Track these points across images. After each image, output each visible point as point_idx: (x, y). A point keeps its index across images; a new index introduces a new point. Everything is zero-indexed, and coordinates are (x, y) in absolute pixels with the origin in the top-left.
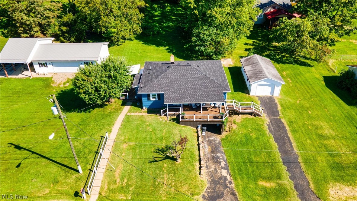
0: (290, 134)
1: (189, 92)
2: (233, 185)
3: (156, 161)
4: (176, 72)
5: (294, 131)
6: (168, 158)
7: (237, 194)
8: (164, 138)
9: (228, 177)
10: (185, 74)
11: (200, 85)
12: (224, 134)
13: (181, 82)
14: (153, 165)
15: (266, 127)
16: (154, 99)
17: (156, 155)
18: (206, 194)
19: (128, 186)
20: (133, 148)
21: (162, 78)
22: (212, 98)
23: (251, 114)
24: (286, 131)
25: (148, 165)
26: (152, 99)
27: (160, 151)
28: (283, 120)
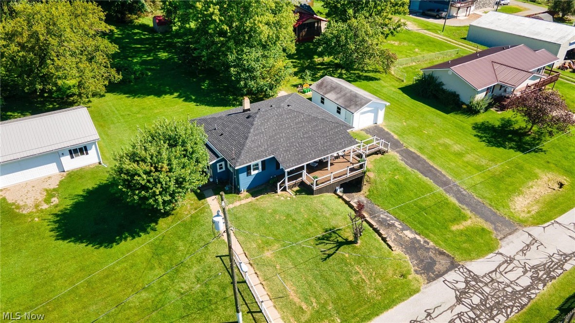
0: (431, 163)
1: (307, 144)
2: (431, 244)
3: (329, 256)
4: (268, 122)
5: (431, 158)
6: (339, 245)
7: (445, 251)
8: (311, 221)
9: (418, 237)
10: (283, 121)
11: (314, 131)
12: (365, 188)
13: (285, 134)
14: (330, 261)
15: (402, 164)
16: (256, 172)
17: (322, 247)
18: (416, 268)
19: (324, 306)
20: (284, 252)
21: (255, 135)
22: (341, 143)
23: (376, 153)
24: (425, 161)
25: (324, 266)
26: (254, 173)
27: (323, 239)
28: (413, 150)
